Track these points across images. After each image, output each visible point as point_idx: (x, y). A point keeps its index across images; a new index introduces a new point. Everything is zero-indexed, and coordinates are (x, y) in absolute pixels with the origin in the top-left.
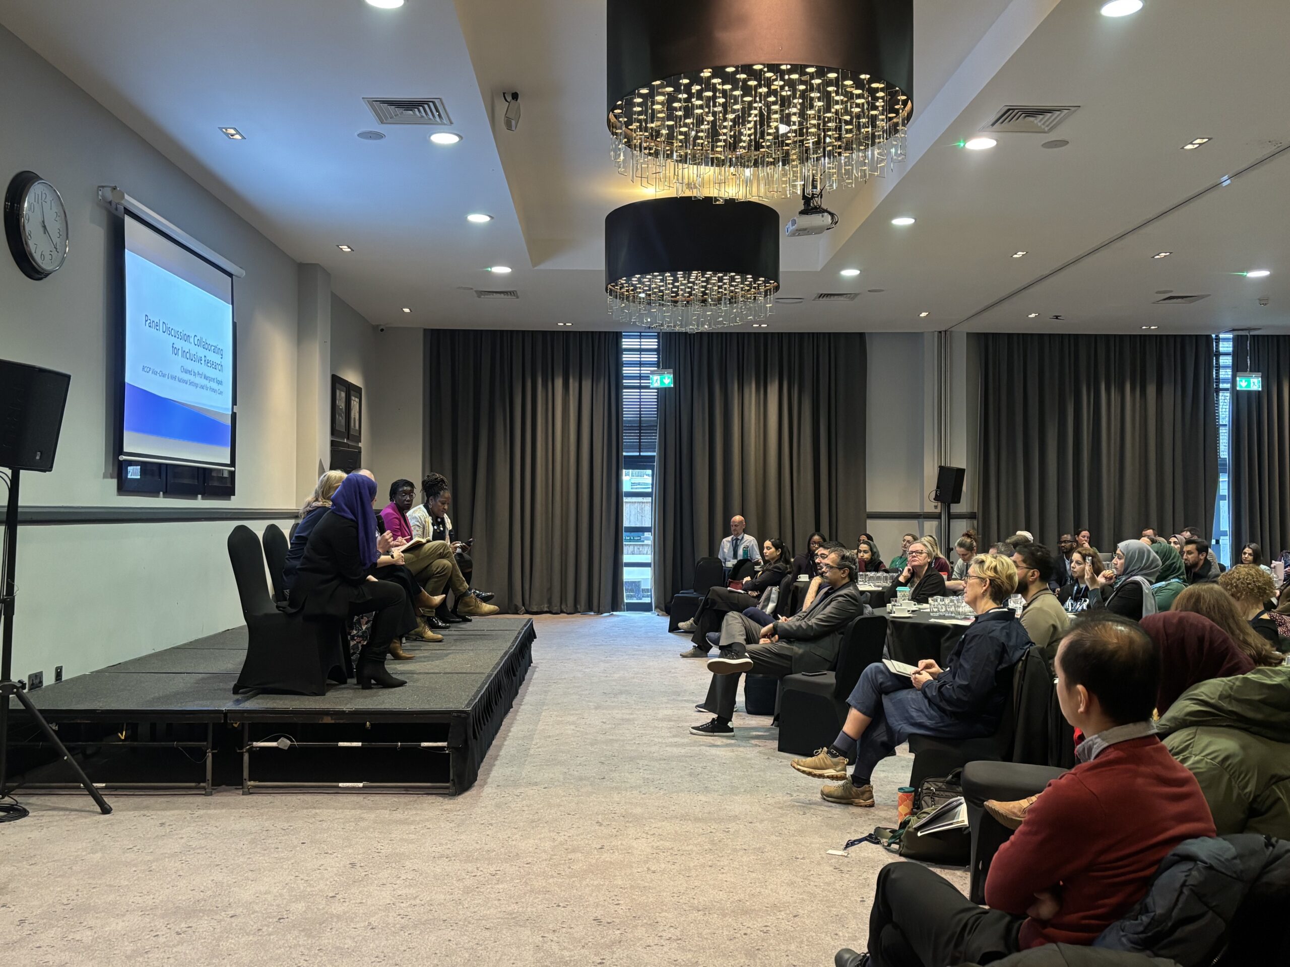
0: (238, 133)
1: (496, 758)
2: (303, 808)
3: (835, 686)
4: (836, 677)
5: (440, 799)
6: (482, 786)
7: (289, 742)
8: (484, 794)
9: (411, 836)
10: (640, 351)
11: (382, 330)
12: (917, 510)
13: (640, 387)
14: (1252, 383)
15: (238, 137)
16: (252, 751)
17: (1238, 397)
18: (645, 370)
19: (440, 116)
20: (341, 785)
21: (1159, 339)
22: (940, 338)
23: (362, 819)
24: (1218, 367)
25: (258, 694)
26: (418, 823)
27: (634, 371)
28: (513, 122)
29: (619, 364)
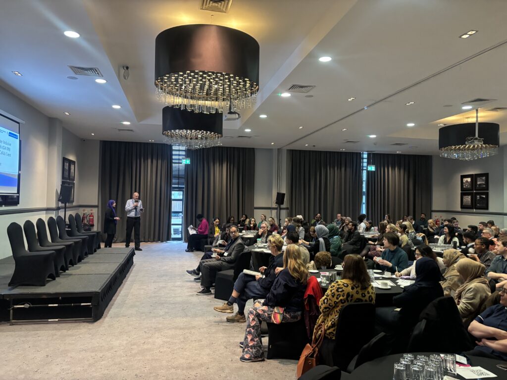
0: (19, 73)
1: (112, 305)
2: (33, 331)
3: (233, 277)
4: (234, 273)
5: (88, 324)
6: (105, 318)
7: (29, 305)
8: (105, 321)
9: (73, 342)
10: (179, 150)
11: (84, 140)
12: (270, 206)
13: (179, 163)
14: (372, 168)
15: (19, 75)
16: (14, 309)
17: (368, 172)
18: (181, 157)
19: (98, 73)
20: (49, 320)
21: (346, 153)
22: (278, 151)
23: (56, 335)
24: (363, 162)
25: (18, 286)
26: (77, 336)
27: (177, 157)
28: (126, 77)
29: (171, 155)
